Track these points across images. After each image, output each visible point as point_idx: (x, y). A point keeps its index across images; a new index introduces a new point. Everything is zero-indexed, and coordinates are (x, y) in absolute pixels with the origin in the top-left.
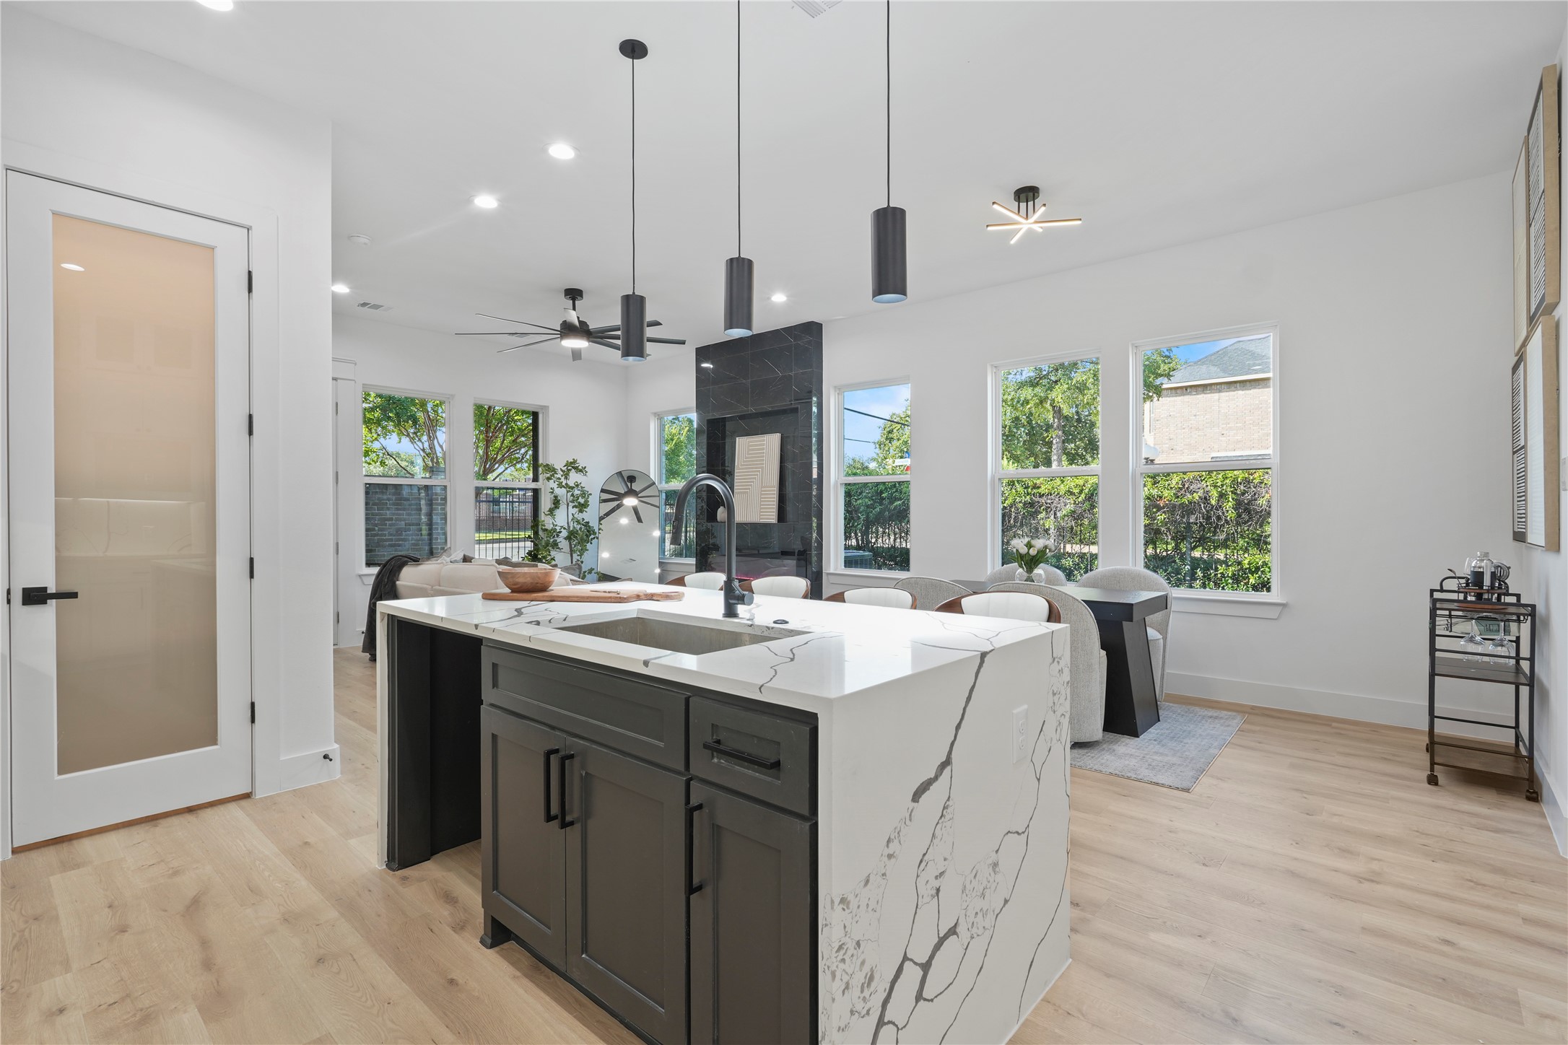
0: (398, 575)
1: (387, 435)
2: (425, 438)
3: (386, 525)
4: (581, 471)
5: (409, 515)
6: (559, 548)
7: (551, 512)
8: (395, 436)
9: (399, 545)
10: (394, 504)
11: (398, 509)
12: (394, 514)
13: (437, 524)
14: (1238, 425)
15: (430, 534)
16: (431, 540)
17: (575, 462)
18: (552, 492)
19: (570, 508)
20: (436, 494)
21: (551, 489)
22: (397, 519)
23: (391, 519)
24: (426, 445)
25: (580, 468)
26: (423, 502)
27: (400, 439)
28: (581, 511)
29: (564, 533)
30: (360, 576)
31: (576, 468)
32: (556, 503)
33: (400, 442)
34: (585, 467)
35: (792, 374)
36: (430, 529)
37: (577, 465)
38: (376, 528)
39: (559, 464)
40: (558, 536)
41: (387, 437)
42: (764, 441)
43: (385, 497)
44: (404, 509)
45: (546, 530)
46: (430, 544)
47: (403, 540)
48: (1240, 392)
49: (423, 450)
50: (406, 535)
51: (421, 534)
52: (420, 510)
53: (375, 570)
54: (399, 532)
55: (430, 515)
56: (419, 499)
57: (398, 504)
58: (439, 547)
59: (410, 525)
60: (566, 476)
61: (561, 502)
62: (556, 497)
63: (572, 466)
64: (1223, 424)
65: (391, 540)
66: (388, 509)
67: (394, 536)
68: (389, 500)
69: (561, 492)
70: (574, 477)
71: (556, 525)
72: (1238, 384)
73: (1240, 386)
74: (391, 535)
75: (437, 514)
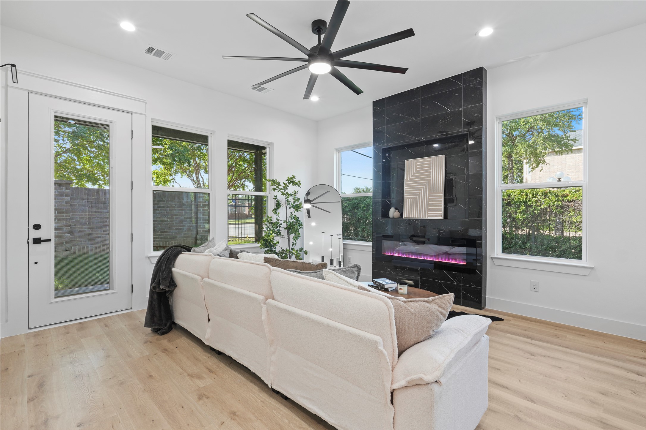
0: (174, 263)
1: (176, 174)
2: (194, 175)
3: (173, 218)
4: (297, 184)
5: (186, 213)
6: (281, 235)
7: (275, 211)
8: (179, 174)
9: (181, 229)
10: (178, 207)
11: (180, 210)
12: (178, 213)
13: (200, 218)
14: (576, 170)
15: (197, 223)
16: (197, 226)
17: (294, 177)
18: (275, 199)
19: (288, 208)
20: (200, 202)
21: (275, 196)
22: (179, 215)
23: (176, 215)
24: (195, 179)
25: (296, 182)
26: (193, 206)
27: (182, 176)
28: (297, 211)
29: (284, 225)
30: (149, 258)
31: (293, 182)
32: (278, 205)
33: (182, 177)
34: (300, 181)
35: (462, 109)
36: (197, 221)
37: (294, 180)
38: (169, 220)
39: (282, 179)
40: (280, 227)
41: (176, 175)
42: (431, 161)
43: (173, 203)
44: (182, 210)
45: (272, 223)
46: (197, 229)
47: (182, 226)
48: (577, 154)
49: (193, 180)
50: (185, 224)
51: (192, 223)
52: (192, 210)
53: (160, 253)
54: (181, 222)
55: (197, 213)
56: (191, 205)
57: (180, 207)
58: (201, 230)
59: (186, 218)
60: (286, 186)
61: (281, 205)
62: (278, 201)
63: (291, 181)
64: (568, 170)
65: (177, 226)
66: (175, 210)
67: (178, 224)
68: (175, 205)
69: (282, 199)
70: (291, 189)
71: (279, 220)
72: (576, 151)
73: (577, 151)
74: (176, 223)
75: (200, 213)
